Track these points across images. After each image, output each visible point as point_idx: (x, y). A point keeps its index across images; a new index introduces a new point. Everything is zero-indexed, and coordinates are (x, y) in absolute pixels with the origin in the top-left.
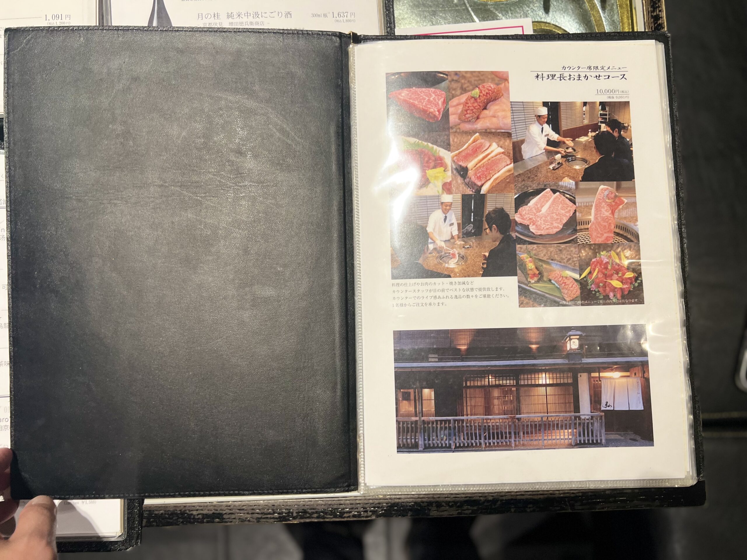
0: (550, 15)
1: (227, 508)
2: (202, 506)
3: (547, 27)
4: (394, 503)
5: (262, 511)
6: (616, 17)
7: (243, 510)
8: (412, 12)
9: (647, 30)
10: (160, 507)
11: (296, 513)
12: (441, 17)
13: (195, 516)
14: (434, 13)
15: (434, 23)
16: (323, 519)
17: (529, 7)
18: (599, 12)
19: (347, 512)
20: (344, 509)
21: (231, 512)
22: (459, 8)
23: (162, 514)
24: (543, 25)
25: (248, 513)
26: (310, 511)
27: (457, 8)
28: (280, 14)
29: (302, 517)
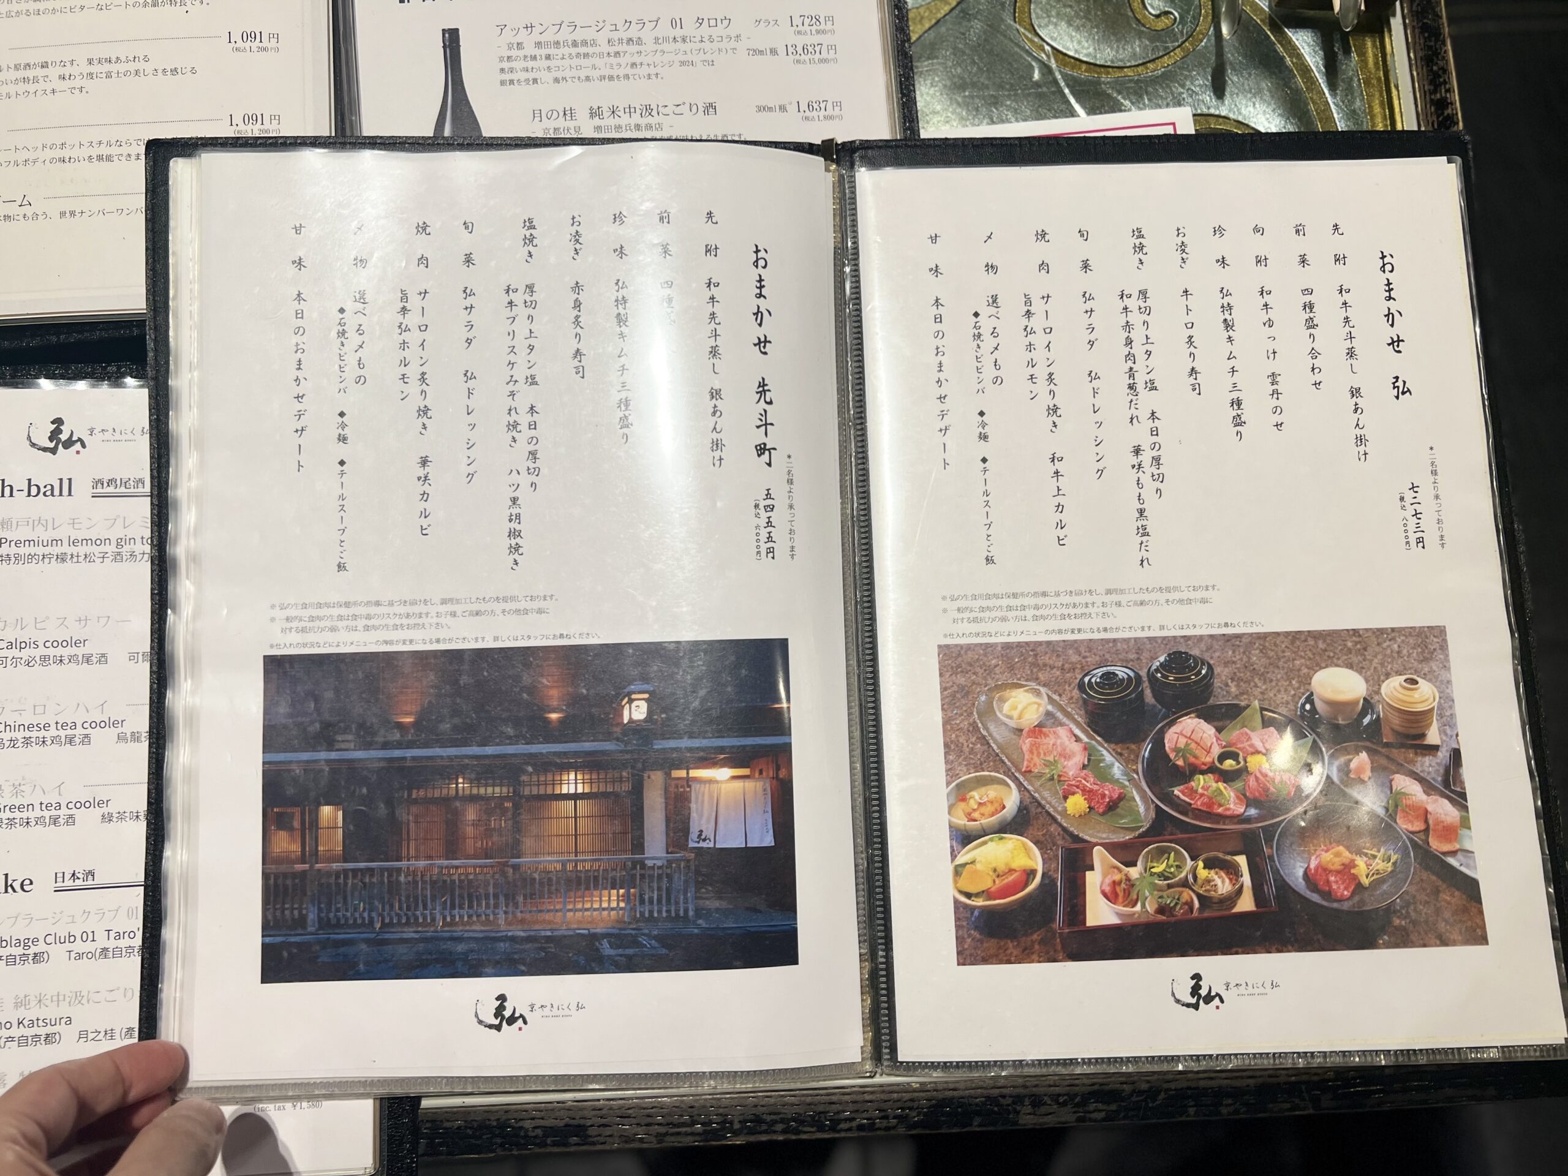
0: (1226, 102)
1: (594, 1113)
2: (542, 1111)
3: (1220, 125)
4: (944, 1099)
5: (669, 1119)
6: (1358, 103)
7: (629, 1117)
8: (951, 99)
9: (1423, 129)
10: (455, 1113)
11: (740, 1122)
12: (1009, 108)
13: (527, 1130)
14: (995, 102)
15: (995, 119)
16: (795, 1134)
17: (1183, 86)
18: (1324, 94)
19: (846, 1120)
20: (838, 1113)
21: (604, 1121)
22: (1045, 89)
23: (459, 1128)
24: (1212, 120)
25: (638, 1124)
26: (769, 1118)
27: (1040, 90)
28: (694, 109)
29: (752, 1132)
